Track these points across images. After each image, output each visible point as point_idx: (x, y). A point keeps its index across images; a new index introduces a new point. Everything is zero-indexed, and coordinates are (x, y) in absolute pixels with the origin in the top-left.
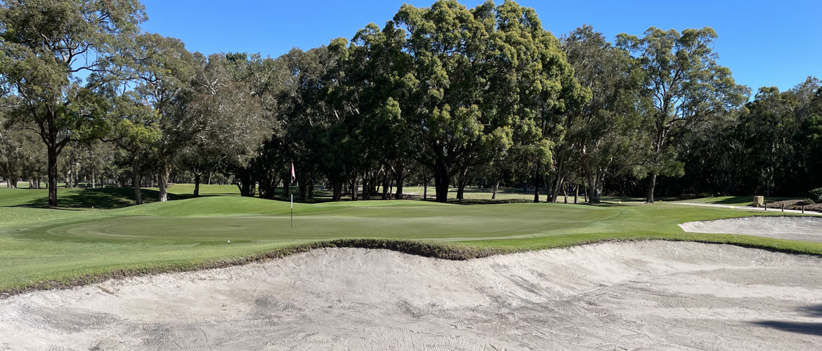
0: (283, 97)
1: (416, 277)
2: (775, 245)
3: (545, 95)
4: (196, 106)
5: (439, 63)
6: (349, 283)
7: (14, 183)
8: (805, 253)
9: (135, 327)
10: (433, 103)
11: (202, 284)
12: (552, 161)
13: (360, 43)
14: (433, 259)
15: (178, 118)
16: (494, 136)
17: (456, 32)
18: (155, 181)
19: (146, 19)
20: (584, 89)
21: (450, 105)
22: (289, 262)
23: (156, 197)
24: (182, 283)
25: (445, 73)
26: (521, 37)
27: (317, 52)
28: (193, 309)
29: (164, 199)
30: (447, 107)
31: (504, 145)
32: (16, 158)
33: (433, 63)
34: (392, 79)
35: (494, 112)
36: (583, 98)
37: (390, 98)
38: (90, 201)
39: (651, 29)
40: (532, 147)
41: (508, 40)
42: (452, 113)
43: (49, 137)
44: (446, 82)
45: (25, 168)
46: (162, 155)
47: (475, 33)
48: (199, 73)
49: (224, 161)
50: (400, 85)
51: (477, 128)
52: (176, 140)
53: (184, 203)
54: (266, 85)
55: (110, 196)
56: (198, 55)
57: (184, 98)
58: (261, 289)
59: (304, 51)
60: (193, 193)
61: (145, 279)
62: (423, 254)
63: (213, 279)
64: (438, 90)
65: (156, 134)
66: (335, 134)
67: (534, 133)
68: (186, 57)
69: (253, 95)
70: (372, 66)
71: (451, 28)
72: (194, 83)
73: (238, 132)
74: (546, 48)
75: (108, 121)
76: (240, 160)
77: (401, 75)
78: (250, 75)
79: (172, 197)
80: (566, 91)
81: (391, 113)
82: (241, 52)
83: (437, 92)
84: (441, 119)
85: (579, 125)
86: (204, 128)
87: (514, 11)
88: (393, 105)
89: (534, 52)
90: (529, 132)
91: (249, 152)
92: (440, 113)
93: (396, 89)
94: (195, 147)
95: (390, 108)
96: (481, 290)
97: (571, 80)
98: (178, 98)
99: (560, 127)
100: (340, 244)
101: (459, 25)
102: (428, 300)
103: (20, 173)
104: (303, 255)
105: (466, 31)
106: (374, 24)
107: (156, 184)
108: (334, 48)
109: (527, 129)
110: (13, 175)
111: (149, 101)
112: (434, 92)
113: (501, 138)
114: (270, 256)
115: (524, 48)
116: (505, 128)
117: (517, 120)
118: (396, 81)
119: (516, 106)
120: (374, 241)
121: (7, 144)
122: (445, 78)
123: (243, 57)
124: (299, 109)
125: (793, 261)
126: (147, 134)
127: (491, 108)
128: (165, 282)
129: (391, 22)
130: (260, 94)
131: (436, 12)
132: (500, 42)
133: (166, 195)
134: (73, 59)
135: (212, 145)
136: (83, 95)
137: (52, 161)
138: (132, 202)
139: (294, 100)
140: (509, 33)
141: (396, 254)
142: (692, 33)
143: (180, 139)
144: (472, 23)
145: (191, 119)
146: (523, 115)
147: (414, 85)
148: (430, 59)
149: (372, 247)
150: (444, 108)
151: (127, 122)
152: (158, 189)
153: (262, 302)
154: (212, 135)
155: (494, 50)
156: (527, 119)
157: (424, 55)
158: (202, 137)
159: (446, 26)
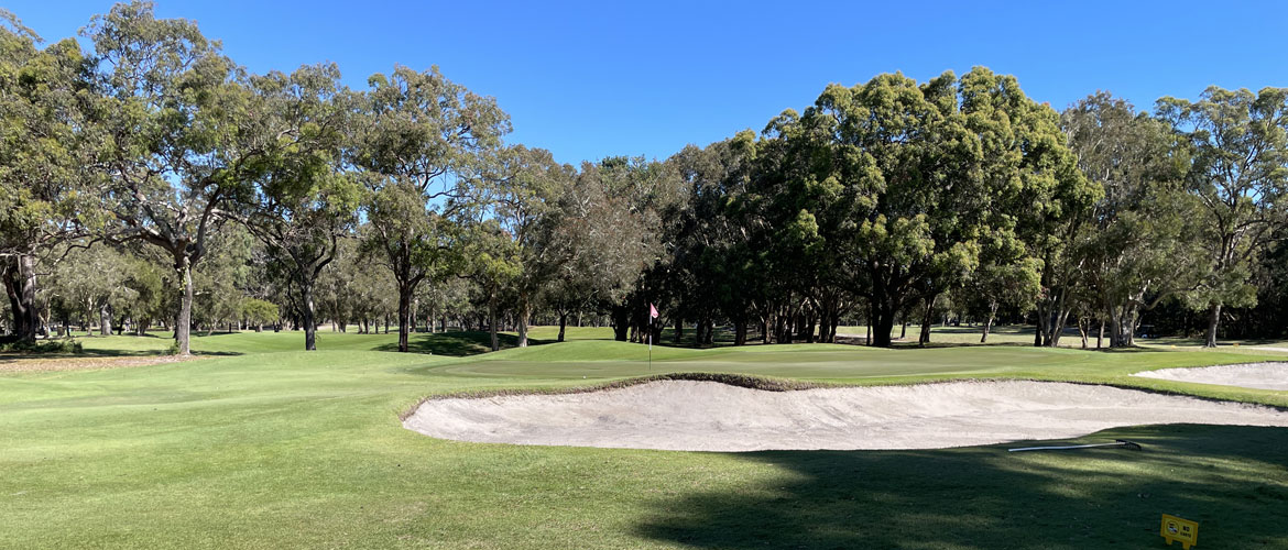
0: (670, 212)
1: (734, 404)
2: (1153, 387)
3: (1030, 194)
4: (564, 232)
5: (873, 161)
6: (676, 408)
7: (342, 326)
8: (1181, 394)
9: (516, 424)
10: (862, 214)
11: (560, 404)
12: (1040, 287)
13: (774, 135)
14: (753, 390)
15: (543, 244)
16: (950, 255)
17: (897, 118)
18: (509, 323)
19: (511, 130)
20: (1091, 184)
21: (887, 217)
22: (630, 391)
23: (513, 342)
24: (546, 402)
25: (879, 174)
26: (992, 118)
27: (718, 147)
28: (552, 419)
29: (524, 345)
30: (882, 218)
31: (963, 268)
32: (346, 295)
33: (865, 162)
34: (808, 185)
35: (955, 220)
36: (1089, 197)
37: (804, 211)
38: (440, 348)
39: (1210, 89)
40: (1010, 268)
41: (971, 125)
42: (889, 227)
43: (402, 273)
44: (882, 186)
45: (357, 308)
46: (523, 291)
47: (924, 118)
48: (568, 191)
49: (595, 296)
50: (818, 192)
51: (924, 245)
52: (539, 273)
53: (545, 350)
54: (650, 197)
55: (462, 342)
56: (568, 168)
57: (549, 223)
58: (604, 410)
59: (702, 149)
60: (557, 338)
61: (520, 397)
62: (744, 386)
63: (568, 401)
64: (870, 197)
65: (517, 269)
66: (734, 257)
67: (1013, 249)
68: (554, 173)
69: (633, 212)
70: (786, 166)
71: (890, 114)
72: (562, 204)
73: (610, 262)
74: (1032, 129)
75: (465, 256)
76: (613, 296)
77: (820, 179)
78: (630, 186)
79: (532, 342)
80: (1063, 189)
81: (803, 230)
82: (621, 155)
83: (868, 200)
84: (873, 235)
85: (1088, 235)
86: (571, 257)
87: (983, 82)
88: (808, 220)
89: (1009, 138)
90: (1006, 247)
91: (624, 285)
92: (872, 226)
93: (814, 199)
94: (561, 281)
95: (803, 224)
96: (789, 416)
97: (1073, 172)
98: (543, 222)
99: (1054, 239)
100: (674, 377)
101: (902, 108)
102: (738, 421)
103: (350, 314)
104: (642, 386)
105: (911, 117)
106: (791, 110)
107: (511, 327)
108: (738, 146)
109: (1001, 244)
110: (341, 316)
111: (509, 226)
112: (864, 200)
113: (960, 257)
114: (614, 386)
115: (992, 134)
116: (968, 244)
117: (986, 232)
118: (813, 187)
119: (986, 212)
120: (703, 374)
121: (337, 277)
122: (879, 181)
123: (622, 162)
124: (689, 227)
125: (1164, 403)
126: (507, 269)
127: (950, 217)
128: (534, 401)
129: (811, 109)
130: (642, 209)
131: (871, 93)
132: (959, 128)
133: (525, 341)
134: (429, 181)
135: (580, 278)
136: (443, 227)
137: (404, 302)
138: (486, 349)
139: (685, 215)
140: (973, 115)
141: (721, 385)
142: (1270, 95)
143: (543, 272)
144: (919, 104)
145: (558, 248)
146: (995, 222)
147: (836, 191)
148: (860, 156)
149: (701, 380)
150: (878, 220)
151: (486, 256)
152: (516, 334)
153: (603, 418)
154: (581, 266)
155: (949, 139)
156: (1001, 229)
157: (853, 151)
158: (569, 268)
159: (883, 111)
